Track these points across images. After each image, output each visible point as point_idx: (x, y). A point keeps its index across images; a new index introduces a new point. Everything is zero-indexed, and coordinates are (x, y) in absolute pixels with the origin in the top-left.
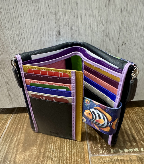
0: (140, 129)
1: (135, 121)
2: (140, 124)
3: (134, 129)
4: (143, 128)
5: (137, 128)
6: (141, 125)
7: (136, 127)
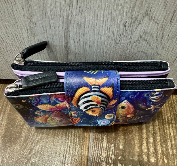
0: (169, 137)
1: (167, 121)
2: (173, 127)
3: (160, 134)
4: (174, 134)
5: (165, 133)
6: (173, 130)
7: (164, 131)
